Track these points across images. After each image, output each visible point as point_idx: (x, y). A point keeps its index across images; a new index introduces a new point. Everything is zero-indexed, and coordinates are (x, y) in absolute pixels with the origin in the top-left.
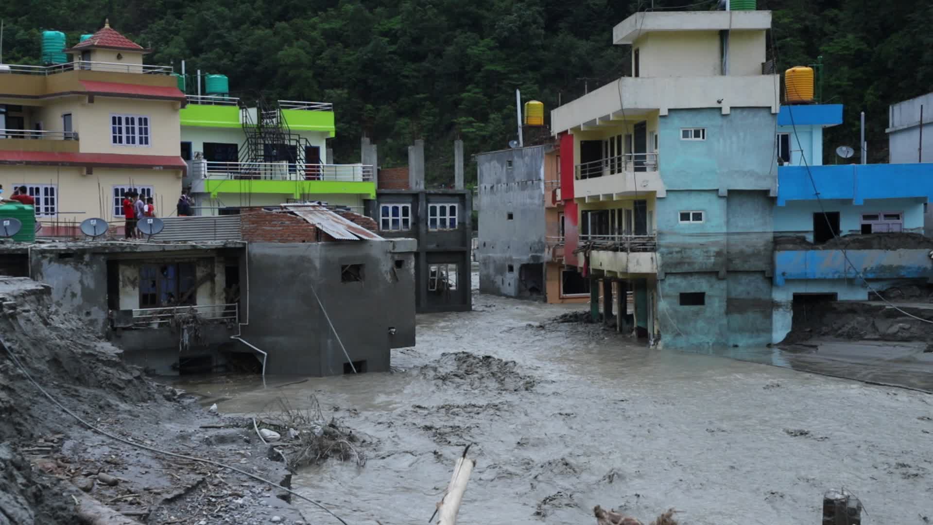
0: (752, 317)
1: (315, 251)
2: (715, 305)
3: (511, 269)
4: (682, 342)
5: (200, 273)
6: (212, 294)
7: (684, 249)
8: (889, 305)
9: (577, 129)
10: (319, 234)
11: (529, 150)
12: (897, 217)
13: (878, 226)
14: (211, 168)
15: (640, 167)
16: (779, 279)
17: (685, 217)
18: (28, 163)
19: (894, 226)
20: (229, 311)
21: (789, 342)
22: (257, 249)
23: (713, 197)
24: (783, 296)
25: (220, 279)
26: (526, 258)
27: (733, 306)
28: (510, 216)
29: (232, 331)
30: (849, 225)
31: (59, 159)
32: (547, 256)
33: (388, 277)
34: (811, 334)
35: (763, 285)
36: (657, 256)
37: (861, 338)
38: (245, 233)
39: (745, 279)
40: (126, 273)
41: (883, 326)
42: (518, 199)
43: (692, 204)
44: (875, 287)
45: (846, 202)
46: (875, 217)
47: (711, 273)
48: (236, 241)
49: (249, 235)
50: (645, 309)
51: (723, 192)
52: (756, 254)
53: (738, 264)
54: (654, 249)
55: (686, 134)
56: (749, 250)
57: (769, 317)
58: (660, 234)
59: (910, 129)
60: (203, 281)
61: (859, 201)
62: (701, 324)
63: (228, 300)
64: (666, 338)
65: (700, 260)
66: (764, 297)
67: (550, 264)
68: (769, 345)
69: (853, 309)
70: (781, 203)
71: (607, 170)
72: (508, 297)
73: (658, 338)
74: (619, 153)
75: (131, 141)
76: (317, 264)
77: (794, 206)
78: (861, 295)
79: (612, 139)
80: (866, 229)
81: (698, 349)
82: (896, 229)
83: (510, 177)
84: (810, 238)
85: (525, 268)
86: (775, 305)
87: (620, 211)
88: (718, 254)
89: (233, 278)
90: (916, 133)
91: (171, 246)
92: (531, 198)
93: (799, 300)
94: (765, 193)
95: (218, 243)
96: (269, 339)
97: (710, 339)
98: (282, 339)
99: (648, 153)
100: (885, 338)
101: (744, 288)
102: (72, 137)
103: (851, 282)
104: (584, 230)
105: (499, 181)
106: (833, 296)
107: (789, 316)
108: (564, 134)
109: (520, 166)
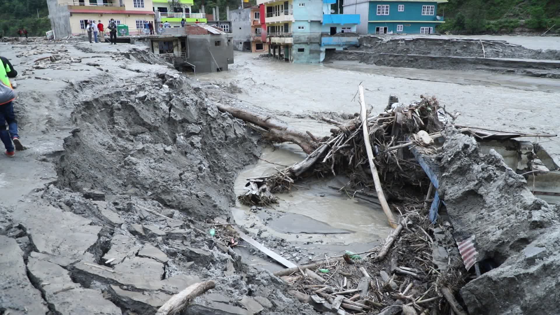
0: (315, 55)
1: (208, 37)
2: (307, 52)
3: (241, 43)
4: (298, 62)
5: (174, 44)
6: (178, 50)
7: (299, 37)
8: (350, 51)
9: (266, 3)
10: (209, 32)
11: (245, 9)
12: (350, 28)
13: (346, 31)
14: (161, 14)
15: (286, 13)
16: (322, 45)
17: (299, 28)
18: (113, 14)
19: (349, 31)
20: (183, 55)
21: (325, 61)
22: (191, 37)
23: (307, 22)
24: (323, 49)
25: (180, 46)
26: (245, 40)
27: (311, 52)
28: (240, 28)
29: (185, 60)
30: (339, 30)
31: (121, 12)
32: (252, 39)
33: (227, 45)
34: (330, 59)
35: (318, 46)
36: (292, 38)
37: (343, 60)
38: (186, 32)
39: (314, 45)
40: (155, 44)
41: (348, 57)
42: (242, 23)
43: (301, 24)
44: (345, 47)
45: (339, 24)
46: (345, 28)
47: (306, 43)
48: (184, 35)
49: (188, 33)
50: (288, 53)
51: (309, 21)
52: (317, 38)
53: (313, 41)
54: (291, 37)
55: (300, 5)
56: (315, 37)
57: (319, 55)
58: (293, 32)
59: (353, 4)
60: (175, 46)
61: (342, 24)
62: (303, 57)
63: (182, 51)
64: (294, 61)
65: (304, 40)
66: (318, 49)
67: (253, 42)
68: (319, 62)
69: (340, 52)
70: (323, 24)
71: (274, 15)
72: (240, 51)
73: (292, 61)
74: (279, 10)
75: (139, 6)
76: (209, 41)
77: (327, 25)
78: (341, 49)
79: (276, 6)
80: (343, 32)
81: (302, 63)
82: (349, 32)
83: (240, 17)
84: (329, 34)
85: (245, 43)
86: (321, 52)
87: (279, 27)
88: (308, 38)
89: (184, 45)
90: (355, 6)
91: (167, 36)
92: (246, 23)
93: (327, 50)
94: (319, 22)
95: (179, 35)
96: (195, 62)
97: (305, 61)
98: (199, 62)
99: (289, 10)
100: (349, 60)
101: (314, 47)
102: (122, 6)
103: (339, 45)
104: (268, 32)
105: (236, 18)
106: (335, 49)
107: (324, 54)
108: (261, 5)
109: (243, 14)
